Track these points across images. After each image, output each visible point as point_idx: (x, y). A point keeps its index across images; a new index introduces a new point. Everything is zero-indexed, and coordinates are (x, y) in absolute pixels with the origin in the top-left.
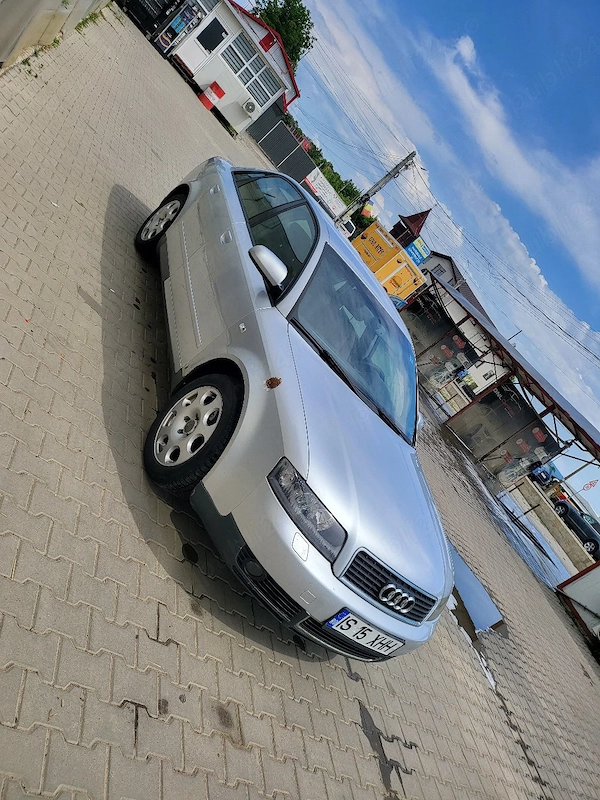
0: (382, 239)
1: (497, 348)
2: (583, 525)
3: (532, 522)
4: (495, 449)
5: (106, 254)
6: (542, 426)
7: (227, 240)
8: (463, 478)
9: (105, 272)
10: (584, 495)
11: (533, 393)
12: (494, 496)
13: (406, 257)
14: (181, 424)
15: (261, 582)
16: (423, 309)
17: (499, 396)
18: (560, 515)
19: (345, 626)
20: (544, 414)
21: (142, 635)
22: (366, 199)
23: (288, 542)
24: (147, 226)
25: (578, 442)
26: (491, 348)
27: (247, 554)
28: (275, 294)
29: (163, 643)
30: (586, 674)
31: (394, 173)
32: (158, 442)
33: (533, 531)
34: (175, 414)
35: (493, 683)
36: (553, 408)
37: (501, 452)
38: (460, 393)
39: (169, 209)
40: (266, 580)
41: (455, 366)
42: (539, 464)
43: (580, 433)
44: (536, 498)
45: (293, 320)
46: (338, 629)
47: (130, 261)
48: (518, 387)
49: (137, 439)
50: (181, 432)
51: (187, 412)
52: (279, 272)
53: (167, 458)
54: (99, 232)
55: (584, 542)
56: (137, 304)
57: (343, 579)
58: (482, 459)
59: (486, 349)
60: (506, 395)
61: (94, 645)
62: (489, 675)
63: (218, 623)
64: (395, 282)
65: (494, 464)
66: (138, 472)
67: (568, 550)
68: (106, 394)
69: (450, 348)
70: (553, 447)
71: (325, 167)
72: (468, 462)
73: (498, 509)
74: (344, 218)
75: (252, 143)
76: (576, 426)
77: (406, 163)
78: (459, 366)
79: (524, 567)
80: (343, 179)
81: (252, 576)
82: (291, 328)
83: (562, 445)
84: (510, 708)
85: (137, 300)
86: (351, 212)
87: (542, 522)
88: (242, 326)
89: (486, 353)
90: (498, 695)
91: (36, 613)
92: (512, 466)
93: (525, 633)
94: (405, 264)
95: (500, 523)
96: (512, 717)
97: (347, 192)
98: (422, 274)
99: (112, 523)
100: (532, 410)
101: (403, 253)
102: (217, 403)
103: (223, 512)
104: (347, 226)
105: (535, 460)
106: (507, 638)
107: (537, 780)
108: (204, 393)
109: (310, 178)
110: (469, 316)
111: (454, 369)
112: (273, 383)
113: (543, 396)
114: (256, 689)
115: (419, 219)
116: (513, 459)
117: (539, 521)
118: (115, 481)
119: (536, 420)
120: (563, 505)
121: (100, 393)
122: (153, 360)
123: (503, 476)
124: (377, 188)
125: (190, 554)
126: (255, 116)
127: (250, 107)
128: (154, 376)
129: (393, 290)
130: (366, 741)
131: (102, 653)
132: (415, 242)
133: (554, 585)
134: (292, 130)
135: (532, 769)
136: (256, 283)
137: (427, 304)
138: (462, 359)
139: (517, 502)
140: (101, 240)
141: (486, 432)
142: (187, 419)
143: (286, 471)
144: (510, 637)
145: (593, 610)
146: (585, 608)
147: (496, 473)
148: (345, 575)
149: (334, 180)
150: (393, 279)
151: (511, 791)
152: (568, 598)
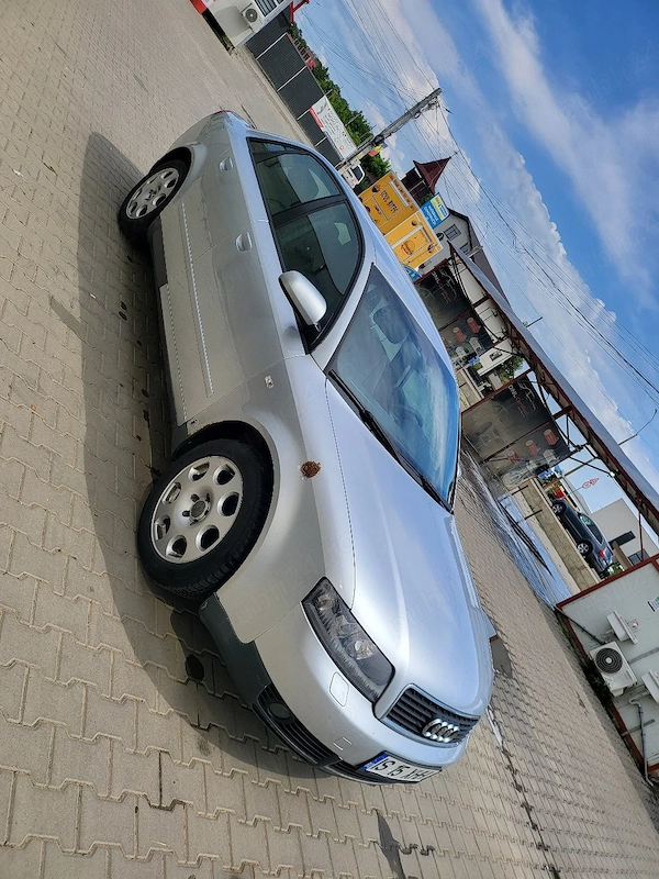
0: (397, 195)
1: (513, 334)
2: (579, 526)
3: (533, 528)
4: (503, 450)
5: (85, 242)
6: (555, 428)
7: (245, 246)
8: (470, 486)
9: (84, 272)
10: (582, 492)
11: (549, 391)
12: (498, 502)
13: (421, 218)
14: (186, 504)
15: (288, 726)
16: (438, 286)
17: (514, 393)
18: (557, 514)
19: (380, 767)
20: (558, 415)
21: (143, 804)
22: (379, 141)
23: (326, 686)
24: (134, 198)
25: (589, 447)
26: (507, 334)
27: (271, 694)
28: (310, 336)
29: (166, 809)
30: (582, 704)
31: (416, 111)
32: (155, 524)
33: (532, 538)
34: (178, 486)
35: (499, 739)
36: (570, 410)
37: (510, 452)
38: (469, 382)
39: (164, 179)
40: (293, 725)
41: (467, 351)
42: (546, 467)
43: (593, 438)
44: (537, 499)
45: (331, 373)
46: (373, 771)
47: (112, 247)
48: (536, 386)
49: (129, 517)
50: (186, 514)
51: (195, 488)
52: (316, 307)
53: (169, 549)
54: (74, 209)
55: (578, 542)
56: (123, 311)
57: (386, 720)
58: (488, 459)
59: (502, 336)
60: (521, 393)
61: (85, 839)
62: (496, 730)
63: (228, 758)
64: (406, 247)
65: (499, 465)
66: (130, 566)
67: (564, 555)
68: (90, 457)
69: (463, 330)
70: (562, 450)
71: (331, 91)
72: (475, 466)
73: (502, 518)
74: (352, 162)
75: (248, 57)
76: (590, 430)
77: (429, 102)
78: (471, 352)
79: (526, 587)
80: (352, 109)
81: (278, 720)
82: (330, 385)
83: (572, 449)
84: (515, 766)
85: (124, 306)
86: (361, 155)
87: (541, 526)
88: (268, 380)
89: (502, 340)
90: (505, 752)
91: (11, 818)
92: (519, 468)
93: (527, 667)
94: (420, 227)
95: (504, 537)
96: (517, 777)
97: (357, 127)
98: (437, 239)
99: (102, 650)
100: (546, 411)
101: (419, 215)
102: (236, 485)
103: (244, 639)
104: (356, 171)
105: (543, 463)
106: (510, 677)
107: (541, 846)
108: (218, 465)
109: (316, 108)
110: (487, 297)
111: (465, 354)
112: (310, 470)
113: (559, 394)
114: (271, 834)
115: (436, 167)
116: (519, 461)
117: (538, 525)
118: (104, 588)
119: (548, 420)
120: (562, 504)
121: (81, 457)
122: (144, 392)
123: (507, 479)
124: (393, 128)
125: (195, 669)
126: (257, 26)
127: (251, 15)
128: (146, 416)
129: (405, 257)
130: (385, 861)
131: (95, 848)
132: (433, 201)
133: (553, 601)
134: (296, 43)
135: (535, 833)
136: (285, 317)
137: (443, 280)
138: (475, 344)
139: (518, 507)
140: (77, 221)
141: (496, 432)
142: (195, 498)
143: (327, 597)
144: (514, 676)
145: (591, 632)
146: (583, 630)
147: (500, 475)
148: (388, 716)
149: (341, 108)
150: (406, 243)
151: (519, 870)
152: (567, 618)
